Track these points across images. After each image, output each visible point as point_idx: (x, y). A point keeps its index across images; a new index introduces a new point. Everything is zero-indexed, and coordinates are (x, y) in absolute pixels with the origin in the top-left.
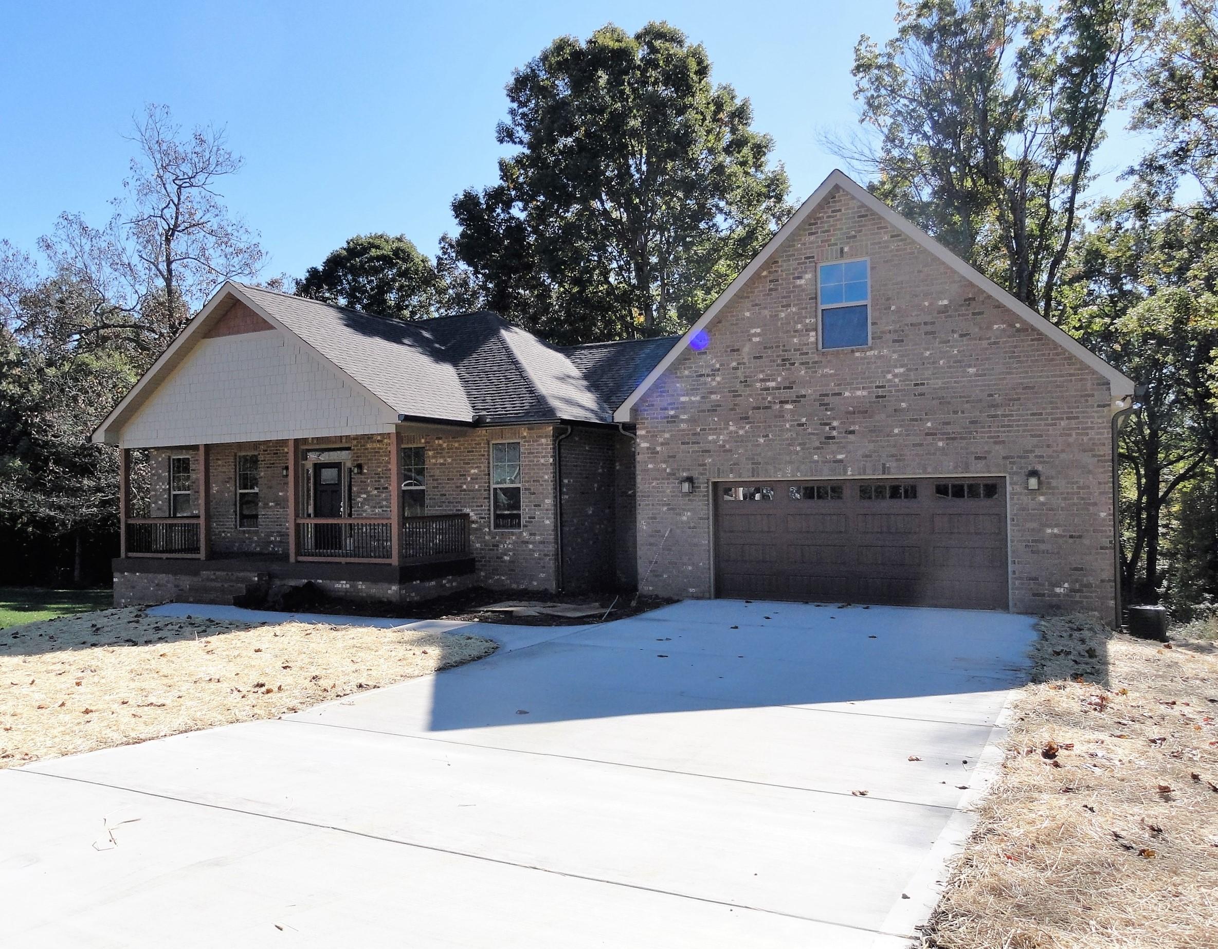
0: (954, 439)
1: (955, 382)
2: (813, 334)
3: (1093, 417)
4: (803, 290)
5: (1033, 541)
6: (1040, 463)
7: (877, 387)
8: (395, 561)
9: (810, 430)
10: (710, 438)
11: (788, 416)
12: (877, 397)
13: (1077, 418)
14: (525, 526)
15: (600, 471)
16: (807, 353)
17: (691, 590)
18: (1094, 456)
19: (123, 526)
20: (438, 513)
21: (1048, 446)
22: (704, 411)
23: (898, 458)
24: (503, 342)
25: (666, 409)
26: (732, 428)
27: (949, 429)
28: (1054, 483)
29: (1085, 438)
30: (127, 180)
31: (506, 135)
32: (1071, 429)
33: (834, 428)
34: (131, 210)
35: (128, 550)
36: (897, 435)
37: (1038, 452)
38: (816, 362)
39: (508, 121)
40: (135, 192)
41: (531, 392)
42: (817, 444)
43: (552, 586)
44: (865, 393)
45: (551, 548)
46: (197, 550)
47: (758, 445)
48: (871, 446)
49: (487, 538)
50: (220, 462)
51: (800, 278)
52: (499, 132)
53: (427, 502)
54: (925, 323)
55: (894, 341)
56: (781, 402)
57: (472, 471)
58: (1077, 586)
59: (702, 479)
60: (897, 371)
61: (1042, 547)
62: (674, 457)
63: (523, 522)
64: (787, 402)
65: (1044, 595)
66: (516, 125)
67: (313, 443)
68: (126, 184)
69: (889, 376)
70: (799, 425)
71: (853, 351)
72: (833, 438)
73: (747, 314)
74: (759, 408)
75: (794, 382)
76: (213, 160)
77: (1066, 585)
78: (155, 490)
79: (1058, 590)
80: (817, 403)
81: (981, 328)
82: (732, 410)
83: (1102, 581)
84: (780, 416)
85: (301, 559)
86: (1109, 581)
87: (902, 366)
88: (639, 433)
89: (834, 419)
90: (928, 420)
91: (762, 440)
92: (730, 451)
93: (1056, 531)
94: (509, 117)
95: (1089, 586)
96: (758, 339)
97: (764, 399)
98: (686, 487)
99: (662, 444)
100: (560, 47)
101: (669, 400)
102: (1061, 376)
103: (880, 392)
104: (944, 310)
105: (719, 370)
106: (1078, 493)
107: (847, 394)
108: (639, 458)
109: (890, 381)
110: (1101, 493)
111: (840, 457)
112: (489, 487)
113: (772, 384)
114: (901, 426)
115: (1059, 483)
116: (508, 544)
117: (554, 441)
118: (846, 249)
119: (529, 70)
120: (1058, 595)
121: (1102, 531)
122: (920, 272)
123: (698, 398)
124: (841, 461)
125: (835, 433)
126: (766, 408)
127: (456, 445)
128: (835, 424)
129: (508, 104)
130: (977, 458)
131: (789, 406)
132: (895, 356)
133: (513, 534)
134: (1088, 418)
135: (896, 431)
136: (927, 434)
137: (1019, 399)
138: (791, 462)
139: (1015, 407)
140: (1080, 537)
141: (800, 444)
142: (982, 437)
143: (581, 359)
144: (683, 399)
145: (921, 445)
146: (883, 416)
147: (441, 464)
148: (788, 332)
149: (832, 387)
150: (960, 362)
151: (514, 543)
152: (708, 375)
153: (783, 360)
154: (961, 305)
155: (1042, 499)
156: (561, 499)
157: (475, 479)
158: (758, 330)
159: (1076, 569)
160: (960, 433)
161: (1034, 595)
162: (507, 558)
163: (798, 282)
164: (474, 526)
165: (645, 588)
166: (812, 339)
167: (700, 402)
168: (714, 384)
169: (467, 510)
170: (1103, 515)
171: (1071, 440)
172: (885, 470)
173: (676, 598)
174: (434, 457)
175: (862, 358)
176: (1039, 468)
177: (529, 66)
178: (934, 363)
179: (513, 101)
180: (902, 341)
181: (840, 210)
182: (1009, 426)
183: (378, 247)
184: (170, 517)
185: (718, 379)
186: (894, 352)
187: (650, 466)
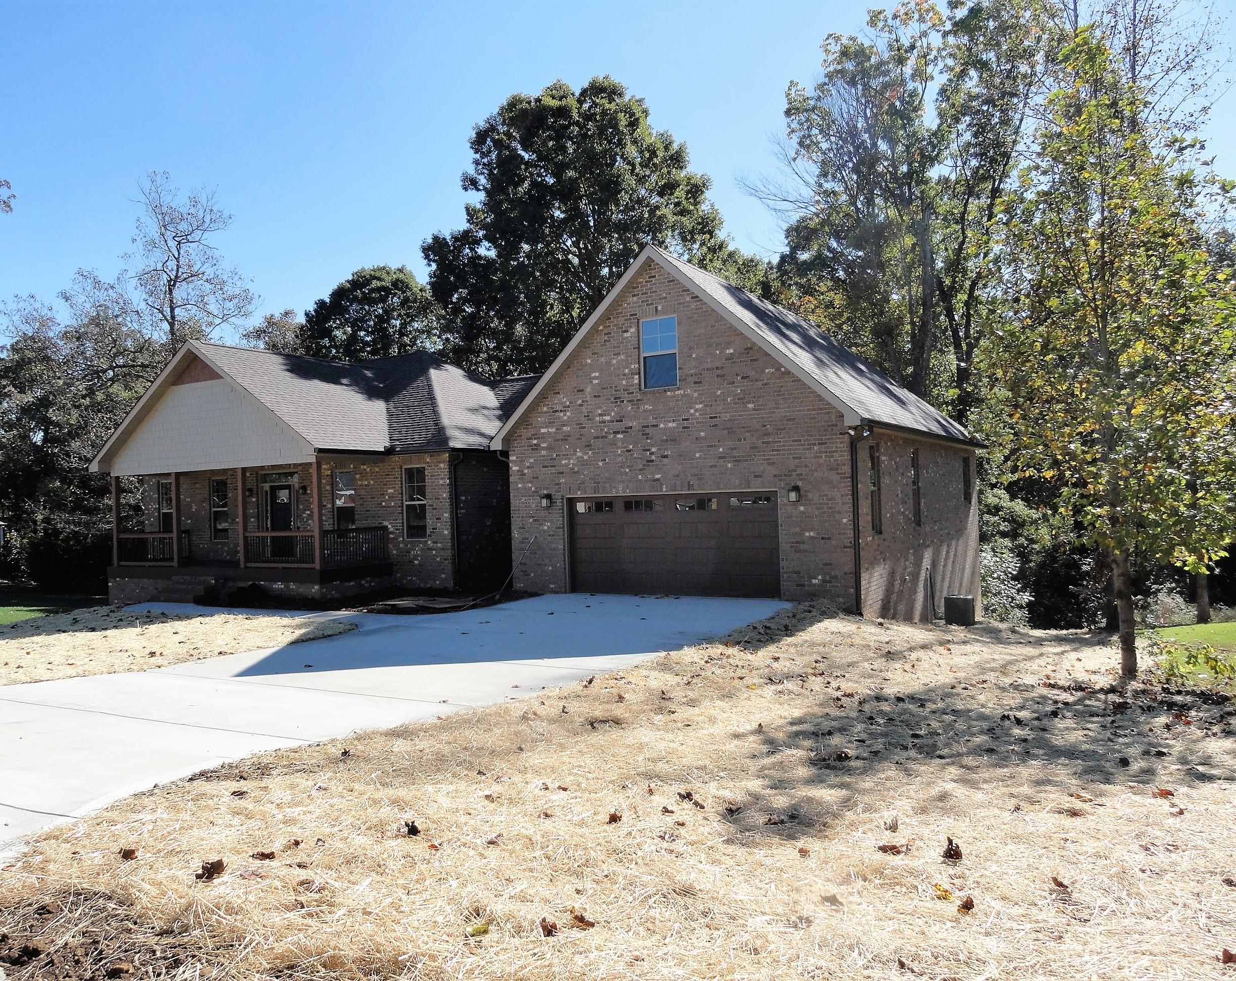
0: (738, 461)
1: (739, 416)
2: (637, 377)
3: (837, 443)
4: (629, 342)
5: (797, 543)
6: (801, 480)
7: (684, 420)
8: (317, 565)
9: (635, 455)
10: (563, 462)
11: (620, 444)
12: (684, 428)
13: (826, 443)
14: (430, 536)
15: (499, 488)
16: (632, 393)
17: (552, 586)
18: (838, 474)
19: (115, 540)
20: (365, 526)
21: (806, 466)
22: (558, 440)
23: (699, 477)
24: (428, 379)
25: (531, 439)
26: (579, 454)
27: (735, 453)
28: (810, 496)
29: (832, 460)
30: (136, 237)
31: (471, 183)
32: (821, 452)
33: (652, 454)
34: (139, 264)
35: (120, 560)
36: (697, 458)
37: (799, 471)
38: (639, 400)
39: (471, 170)
40: (141, 247)
41: (436, 425)
42: (641, 466)
43: (450, 584)
44: (674, 425)
45: (449, 553)
46: (171, 559)
47: (598, 468)
48: (680, 468)
49: (401, 545)
50: (198, 486)
51: (627, 331)
52: (464, 180)
53: (356, 517)
54: (717, 368)
55: (695, 383)
56: (614, 433)
57: (390, 491)
58: (828, 578)
59: (559, 496)
60: (697, 407)
61: (802, 547)
62: (537, 478)
63: (428, 533)
64: (618, 433)
65: (804, 585)
66: (479, 174)
67: (269, 470)
68: (134, 241)
69: (692, 411)
70: (628, 451)
71: (665, 391)
72: (652, 461)
73: (589, 361)
74: (598, 438)
75: (623, 417)
76: (207, 219)
77: (820, 577)
78: (148, 510)
79: (814, 581)
80: (641, 433)
81: (757, 372)
82: (578, 439)
83: (845, 574)
84: (614, 443)
85: (249, 565)
86: (851, 573)
87: (700, 403)
88: (511, 458)
89: (653, 446)
90: (720, 447)
91: (600, 464)
92: (578, 472)
93: (812, 534)
94: (473, 167)
95: (835, 577)
96: (597, 381)
97: (601, 430)
98: (544, 502)
99: (529, 467)
100: (513, 104)
101: (532, 431)
102: (813, 410)
103: (686, 423)
104: (730, 358)
105: (568, 407)
106: (827, 504)
107: (662, 426)
108: (512, 479)
109: (692, 415)
110: (843, 504)
111: (658, 476)
112: (402, 504)
113: (607, 418)
114: (701, 451)
115: (814, 496)
116: (417, 551)
117: (450, 465)
118: (659, 308)
119: (487, 125)
120: (815, 585)
121: (844, 534)
122: (712, 326)
123: (554, 430)
124: (658, 480)
125: (653, 457)
126: (603, 437)
127: (377, 470)
128: (653, 450)
129: (472, 155)
130: (755, 476)
131: (620, 436)
132: (696, 395)
133: (420, 542)
134: (833, 443)
135: (697, 455)
136: (720, 458)
137: (784, 429)
138: (623, 482)
139: (781, 436)
140: (829, 538)
141: (628, 467)
142: (759, 460)
143: (502, 391)
144: (543, 430)
145: (716, 466)
146: (688, 443)
147: (366, 485)
148: (619, 375)
149: (651, 421)
150: (742, 399)
151: (422, 549)
152: (561, 411)
153: (615, 398)
154: (742, 354)
155: (802, 508)
156: (457, 514)
157: (391, 497)
158: (597, 374)
159: (826, 564)
160: (743, 457)
161: (798, 586)
162: (416, 562)
163: (626, 335)
164: (392, 536)
165: (519, 585)
166: (636, 381)
167: (555, 433)
168: (565, 418)
169: (386, 523)
170: (845, 521)
171: (822, 461)
172: (690, 486)
173: (540, 592)
174: (360, 480)
175: (672, 397)
176: (800, 484)
177: (488, 121)
178: (724, 400)
179: (476, 153)
180: (700, 382)
181: (655, 277)
182: (778, 450)
183: (379, 279)
184: (159, 532)
185: (568, 414)
186: (695, 391)
187: (520, 486)
